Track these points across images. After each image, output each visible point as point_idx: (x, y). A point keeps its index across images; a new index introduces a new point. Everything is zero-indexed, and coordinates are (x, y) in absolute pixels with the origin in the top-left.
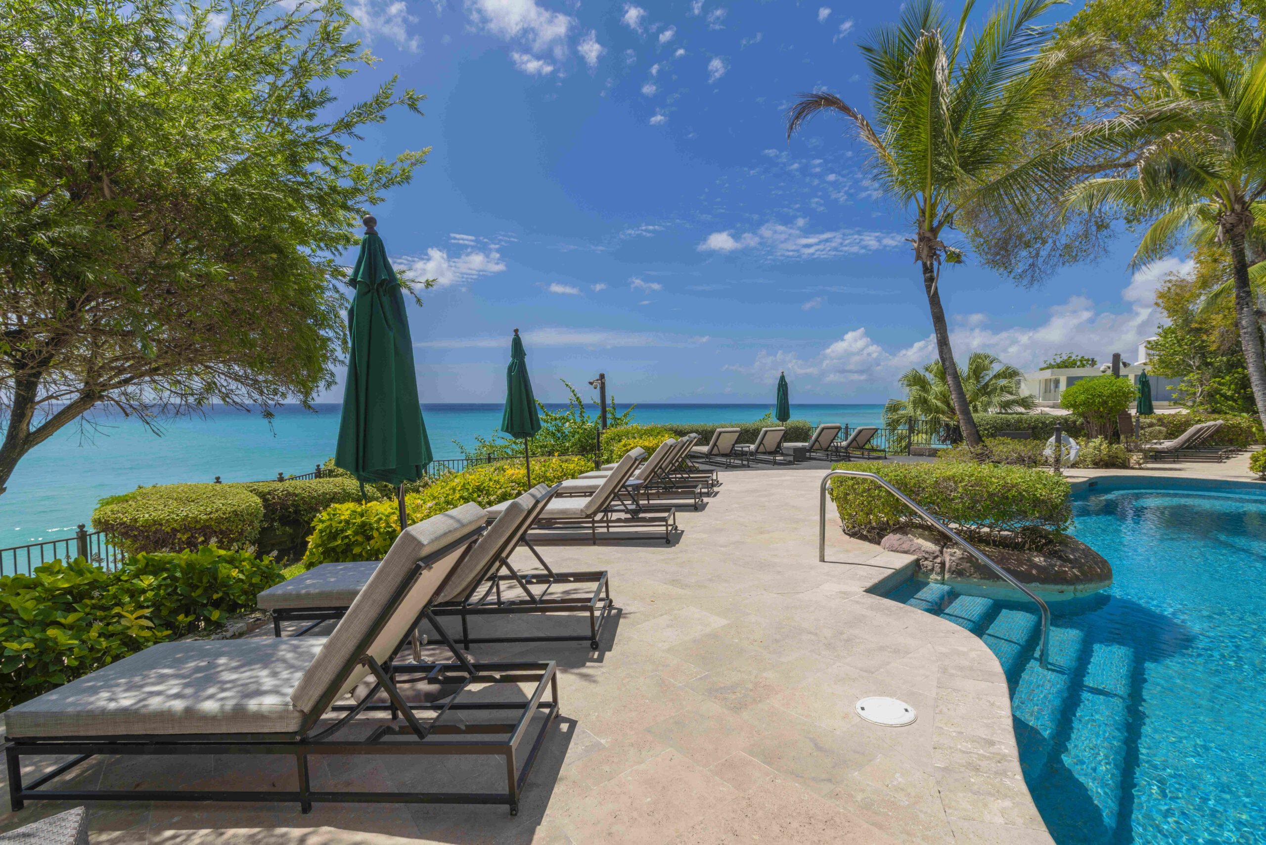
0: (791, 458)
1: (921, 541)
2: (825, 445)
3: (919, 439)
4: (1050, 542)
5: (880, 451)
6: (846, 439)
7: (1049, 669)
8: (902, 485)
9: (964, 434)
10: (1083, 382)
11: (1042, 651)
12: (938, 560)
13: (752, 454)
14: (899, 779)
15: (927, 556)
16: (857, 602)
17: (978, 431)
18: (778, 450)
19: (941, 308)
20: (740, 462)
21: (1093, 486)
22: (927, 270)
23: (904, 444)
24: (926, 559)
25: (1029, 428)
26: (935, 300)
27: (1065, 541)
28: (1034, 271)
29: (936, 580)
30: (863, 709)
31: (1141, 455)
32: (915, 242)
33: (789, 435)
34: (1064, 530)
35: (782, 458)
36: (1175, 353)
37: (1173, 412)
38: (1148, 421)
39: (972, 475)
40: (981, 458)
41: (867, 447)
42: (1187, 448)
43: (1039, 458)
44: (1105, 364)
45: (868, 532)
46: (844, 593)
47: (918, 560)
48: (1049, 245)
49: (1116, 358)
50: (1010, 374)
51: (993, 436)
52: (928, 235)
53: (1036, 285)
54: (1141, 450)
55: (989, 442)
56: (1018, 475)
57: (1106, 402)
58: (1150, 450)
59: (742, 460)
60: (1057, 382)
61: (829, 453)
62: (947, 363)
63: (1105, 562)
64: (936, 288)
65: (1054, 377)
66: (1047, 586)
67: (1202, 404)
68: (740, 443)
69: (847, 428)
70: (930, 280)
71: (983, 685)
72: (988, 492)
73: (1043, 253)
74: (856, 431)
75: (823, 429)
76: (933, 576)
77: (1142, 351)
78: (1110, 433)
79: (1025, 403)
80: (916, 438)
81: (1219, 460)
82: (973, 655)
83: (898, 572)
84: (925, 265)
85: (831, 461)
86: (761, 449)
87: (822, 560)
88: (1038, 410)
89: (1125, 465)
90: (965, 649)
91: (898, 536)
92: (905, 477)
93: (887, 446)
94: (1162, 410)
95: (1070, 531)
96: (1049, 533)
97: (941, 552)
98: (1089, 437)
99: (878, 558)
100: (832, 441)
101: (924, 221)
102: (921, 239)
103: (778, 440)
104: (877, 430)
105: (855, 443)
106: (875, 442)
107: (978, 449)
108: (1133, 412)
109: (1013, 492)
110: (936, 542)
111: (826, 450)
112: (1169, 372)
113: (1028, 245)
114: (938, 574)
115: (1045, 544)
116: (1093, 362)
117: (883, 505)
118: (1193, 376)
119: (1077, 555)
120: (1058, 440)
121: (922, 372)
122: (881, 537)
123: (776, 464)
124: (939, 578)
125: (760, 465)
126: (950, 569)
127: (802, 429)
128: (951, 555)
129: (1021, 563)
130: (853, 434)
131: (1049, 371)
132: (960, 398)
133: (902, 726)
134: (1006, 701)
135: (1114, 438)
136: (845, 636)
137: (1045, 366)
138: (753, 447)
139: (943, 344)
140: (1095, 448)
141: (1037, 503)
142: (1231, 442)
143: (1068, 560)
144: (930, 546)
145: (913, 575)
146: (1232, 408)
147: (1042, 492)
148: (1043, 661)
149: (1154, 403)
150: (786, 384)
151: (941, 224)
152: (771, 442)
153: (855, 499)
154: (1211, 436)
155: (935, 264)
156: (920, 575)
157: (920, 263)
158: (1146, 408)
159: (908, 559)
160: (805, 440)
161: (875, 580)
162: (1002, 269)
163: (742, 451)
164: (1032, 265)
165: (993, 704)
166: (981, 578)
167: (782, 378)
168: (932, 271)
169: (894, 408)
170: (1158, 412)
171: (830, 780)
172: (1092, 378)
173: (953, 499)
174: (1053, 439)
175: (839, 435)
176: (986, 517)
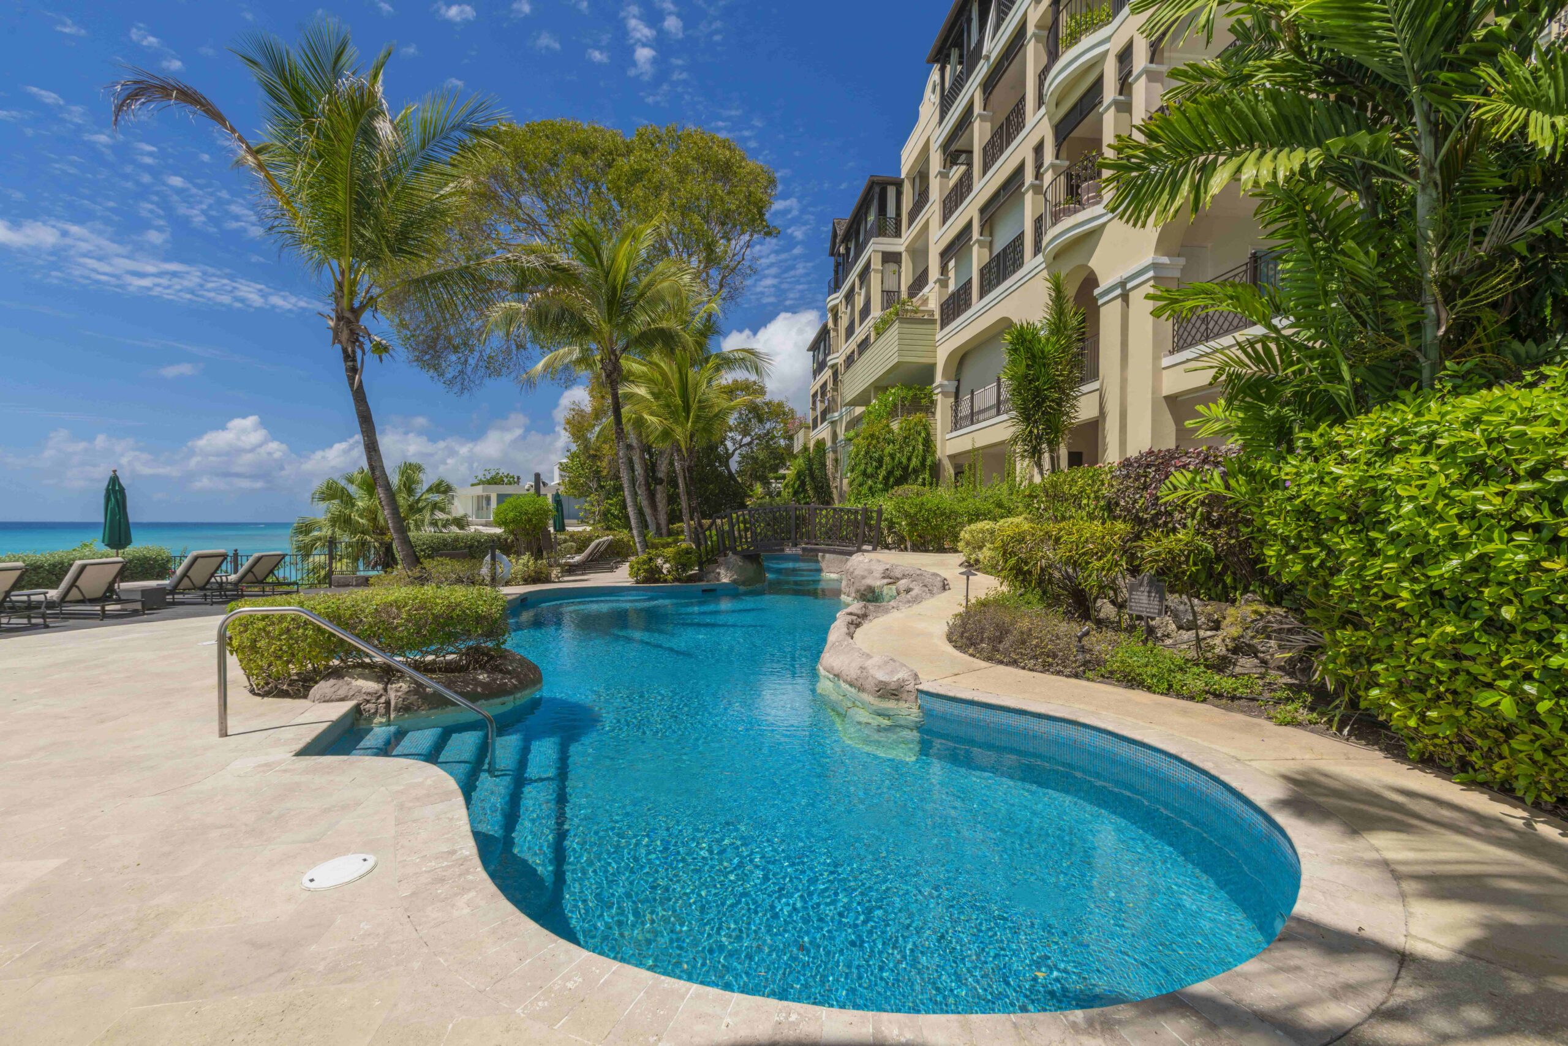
0: (138, 606)
1: (361, 683)
2: (199, 580)
3: (341, 566)
4: (492, 658)
5: (289, 584)
6: (236, 571)
7: (496, 776)
8: (335, 618)
9: (399, 556)
10: (511, 499)
11: (489, 764)
12: (383, 700)
13: (51, 605)
14: (365, 926)
15: (368, 698)
16: (285, 771)
17: (414, 552)
18: (109, 594)
19: (367, 406)
20: (25, 621)
21: (524, 602)
22: (349, 357)
23: (323, 573)
24: (368, 702)
25: (465, 547)
26: (359, 396)
27: (504, 655)
28: (464, 379)
29: (381, 723)
30: (312, 880)
31: (559, 569)
32: (332, 319)
33: (126, 572)
34: (504, 643)
35: (118, 607)
36: (580, 476)
37: (580, 529)
38: (563, 537)
39: (416, 598)
40: (422, 580)
41: (269, 580)
42: (592, 560)
43: (477, 578)
44: (528, 483)
45: (289, 685)
46: (266, 765)
47: (358, 706)
48: (477, 354)
49: (537, 476)
50: (443, 488)
51: (431, 557)
52: (348, 315)
53: (466, 394)
54: (559, 565)
55: (428, 564)
56: (460, 594)
57: (530, 520)
58: (566, 564)
59: (29, 618)
60: (488, 499)
61: (208, 593)
62: (377, 473)
63: (536, 668)
64: (361, 382)
65: (485, 494)
66: (491, 701)
67: (599, 522)
68: (22, 588)
69: (236, 555)
70: (353, 370)
71: (440, 807)
72: (433, 614)
73: (472, 361)
74: (251, 560)
75: (196, 559)
76: (378, 720)
77: (557, 472)
78: (535, 550)
79: (460, 523)
80: (339, 565)
81: (611, 570)
82: (429, 782)
83: (335, 724)
84: (345, 351)
85: (213, 603)
86: (74, 594)
87: (224, 733)
88: (472, 529)
89: (548, 580)
90: (420, 780)
91: (332, 681)
92: (338, 608)
93: (299, 577)
94: (574, 528)
95: (507, 646)
96: (490, 649)
97: (385, 690)
98: (519, 554)
99: (306, 714)
100: (212, 575)
101: (342, 297)
102: (340, 318)
103: (110, 578)
104: (284, 556)
105: (250, 576)
106: (281, 573)
107: (417, 572)
108: (552, 530)
109: (458, 612)
110: (379, 679)
111: (203, 588)
112: (576, 492)
113: (456, 349)
114: (382, 716)
115: (487, 662)
116: (517, 481)
117: (310, 646)
118: (593, 497)
119: (515, 665)
120: (493, 558)
121: (343, 483)
122: (308, 689)
123: (105, 617)
124: (384, 720)
125: (71, 622)
126: (396, 706)
127: (155, 560)
128: (397, 691)
129: (467, 684)
130: (246, 565)
131: (480, 487)
132: (393, 514)
133: (361, 877)
134: (463, 812)
135: (538, 554)
136: (275, 814)
137: (476, 481)
138: (53, 594)
139: (372, 448)
140: (524, 565)
141: (479, 619)
142: (618, 554)
143: (508, 672)
144: (371, 686)
145: (353, 725)
146: (618, 526)
147: (483, 609)
148: (491, 771)
149: (566, 521)
150: (122, 490)
151: (363, 307)
152: (93, 583)
153: (270, 644)
154: (606, 549)
155: (359, 353)
156: (362, 722)
157: (338, 346)
158: (561, 527)
159: (347, 706)
160: (160, 576)
161: (308, 739)
162: (432, 371)
163: (29, 602)
164: (461, 372)
165: (451, 820)
166: (430, 709)
167: (114, 480)
168: (354, 360)
169: (305, 528)
170: (569, 529)
171: (280, 971)
172: (519, 496)
173: (396, 628)
174: (488, 558)
175: (224, 567)
176: (431, 644)
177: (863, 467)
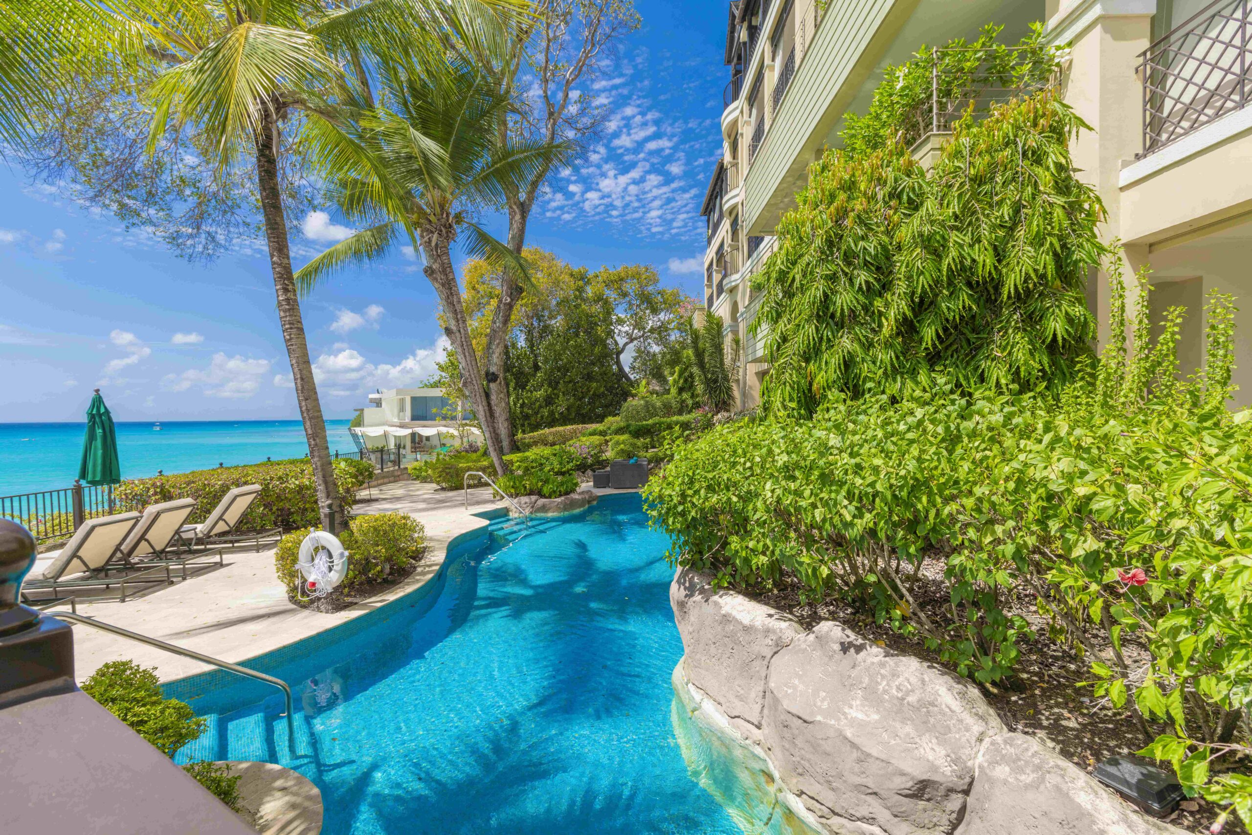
60: (405, 402)
177: (816, 291)
